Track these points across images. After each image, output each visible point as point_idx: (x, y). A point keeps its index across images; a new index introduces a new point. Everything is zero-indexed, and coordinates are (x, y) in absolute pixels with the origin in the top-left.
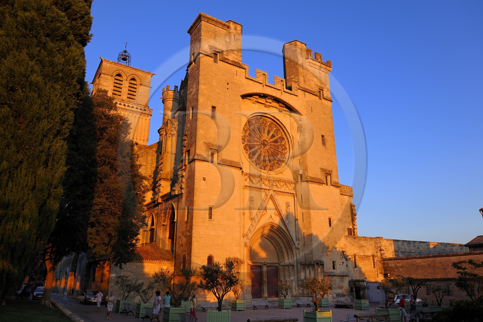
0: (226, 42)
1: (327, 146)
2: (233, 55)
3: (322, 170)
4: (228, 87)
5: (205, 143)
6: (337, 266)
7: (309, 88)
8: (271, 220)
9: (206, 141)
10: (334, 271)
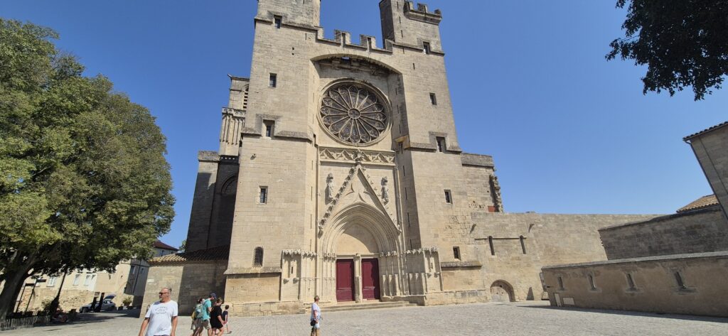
0: (292, 5)
1: (438, 105)
2: (301, 18)
3: (431, 134)
4: (294, 52)
5: (257, 115)
6: (462, 254)
7: (409, 43)
8: (359, 201)
9: (258, 113)
10: (457, 260)
